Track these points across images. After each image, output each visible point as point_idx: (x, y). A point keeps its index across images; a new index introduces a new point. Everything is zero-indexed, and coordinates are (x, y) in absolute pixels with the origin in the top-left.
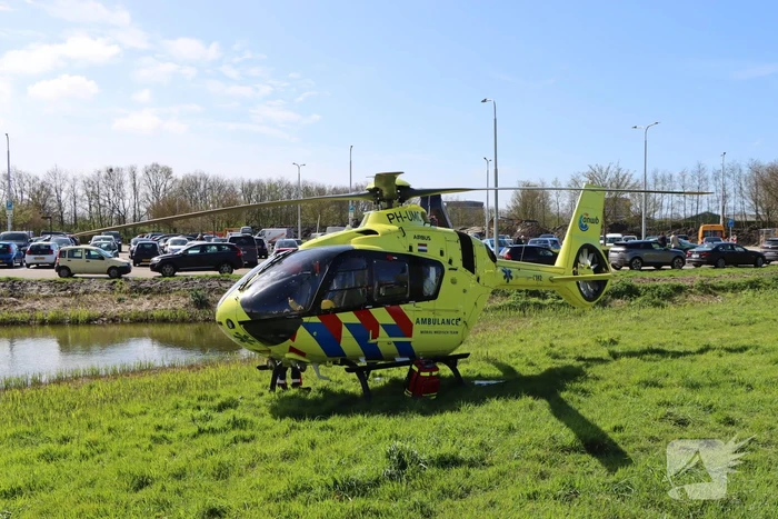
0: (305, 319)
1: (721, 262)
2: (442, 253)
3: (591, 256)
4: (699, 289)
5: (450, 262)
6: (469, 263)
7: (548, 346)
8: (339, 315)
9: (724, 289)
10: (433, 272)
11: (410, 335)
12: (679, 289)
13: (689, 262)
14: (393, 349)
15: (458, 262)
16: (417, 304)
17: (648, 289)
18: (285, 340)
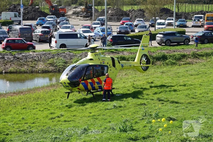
0: (81, 82)
1: (206, 41)
2: (108, 63)
3: (145, 57)
4: (192, 56)
5: (110, 65)
6: (114, 65)
7: (132, 84)
8: (88, 80)
9: (202, 56)
10: (106, 68)
11: (101, 84)
12: (184, 56)
13: (192, 40)
14: (98, 87)
15: (111, 65)
16: (103, 76)
17: (171, 56)
18: (77, 86)
